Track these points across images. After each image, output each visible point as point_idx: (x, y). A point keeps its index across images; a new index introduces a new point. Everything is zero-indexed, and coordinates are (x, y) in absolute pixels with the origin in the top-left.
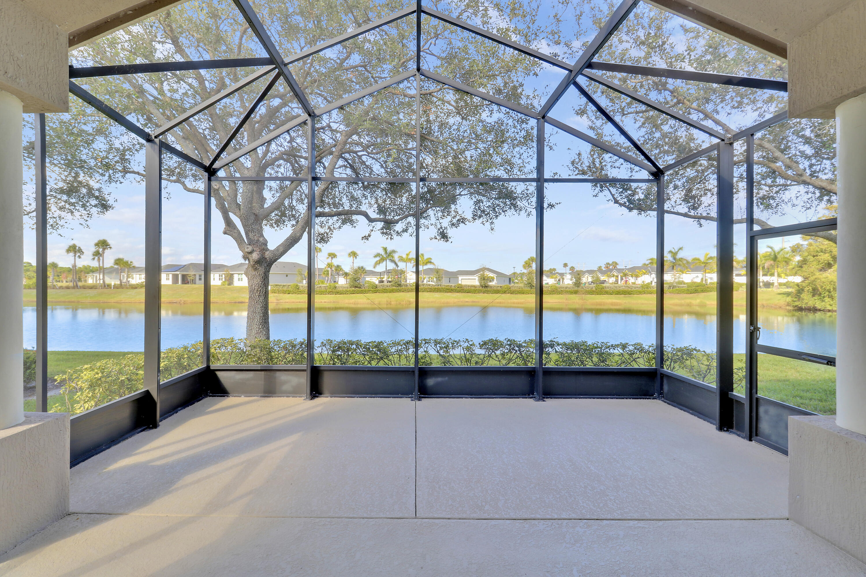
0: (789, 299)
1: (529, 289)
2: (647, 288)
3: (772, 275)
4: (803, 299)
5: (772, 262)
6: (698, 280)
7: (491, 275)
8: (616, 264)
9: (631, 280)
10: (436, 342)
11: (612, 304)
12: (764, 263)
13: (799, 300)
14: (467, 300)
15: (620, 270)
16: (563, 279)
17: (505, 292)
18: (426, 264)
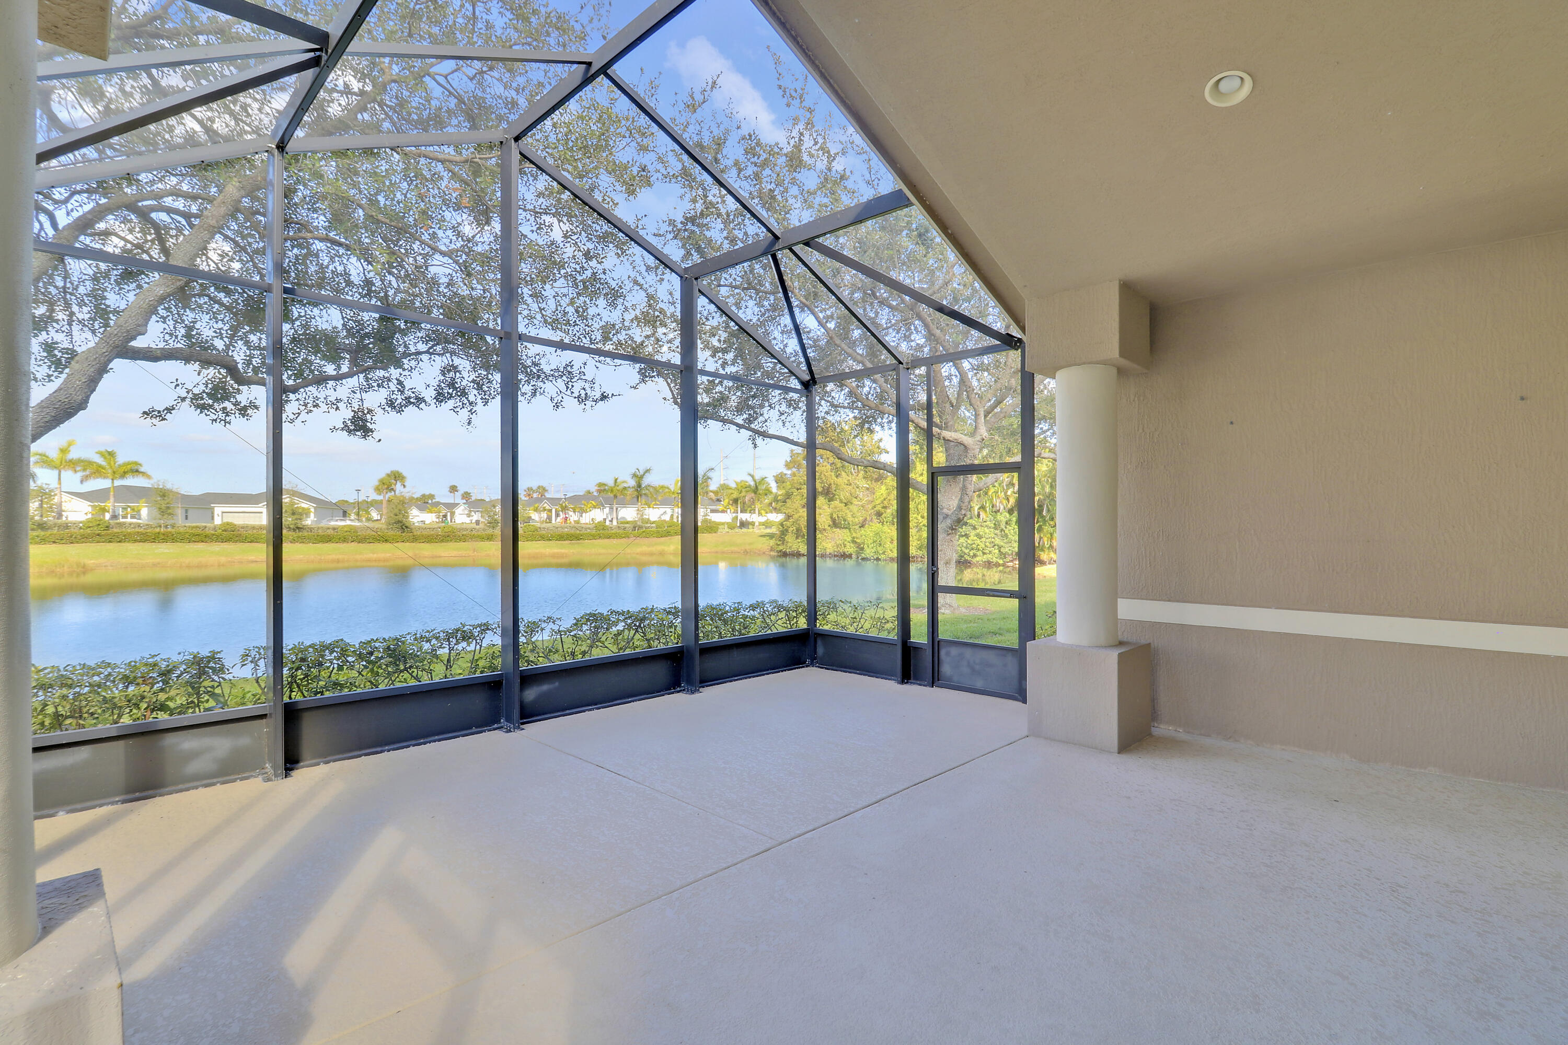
0: (772, 542)
1: (399, 533)
2: (603, 529)
3: (752, 511)
4: (787, 542)
5: (753, 495)
6: (667, 518)
7: (305, 505)
8: (545, 490)
9: (573, 517)
12: (745, 497)
13: (783, 544)
15: (553, 501)
16: (453, 514)
17: (345, 540)
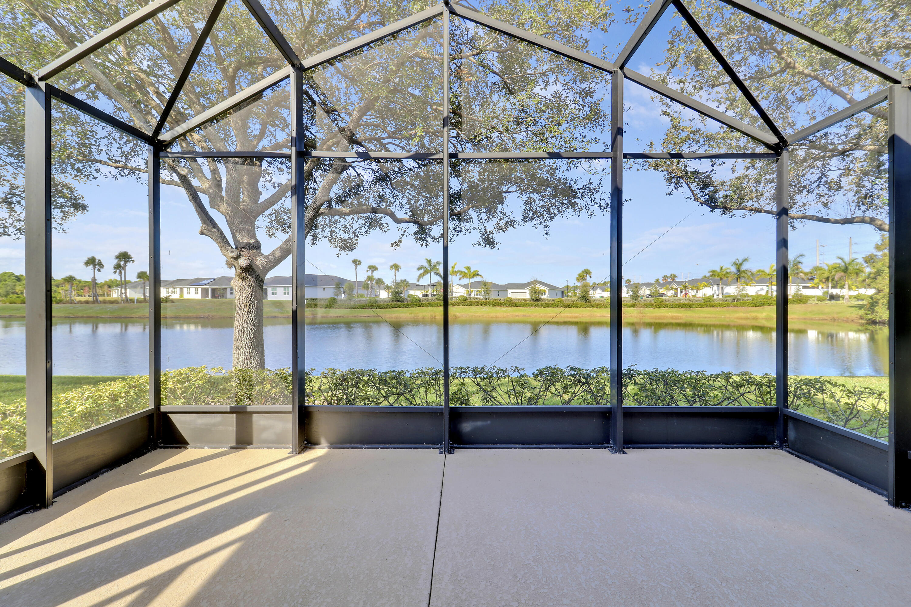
0: (861, 312)
1: (584, 303)
2: (710, 301)
3: (842, 287)
4: (877, 312)
5: (843, 274)
6: (763, 293)
7: (542, 288)
8: (675, 276)
9: (692, 293)
10: (475, 372)
11: (672, 318)
12: (834, 275)
13: (872, 313)
14: (517, 314)
15: (679, 283)
17: (558, 306)
18: (473, 277)
